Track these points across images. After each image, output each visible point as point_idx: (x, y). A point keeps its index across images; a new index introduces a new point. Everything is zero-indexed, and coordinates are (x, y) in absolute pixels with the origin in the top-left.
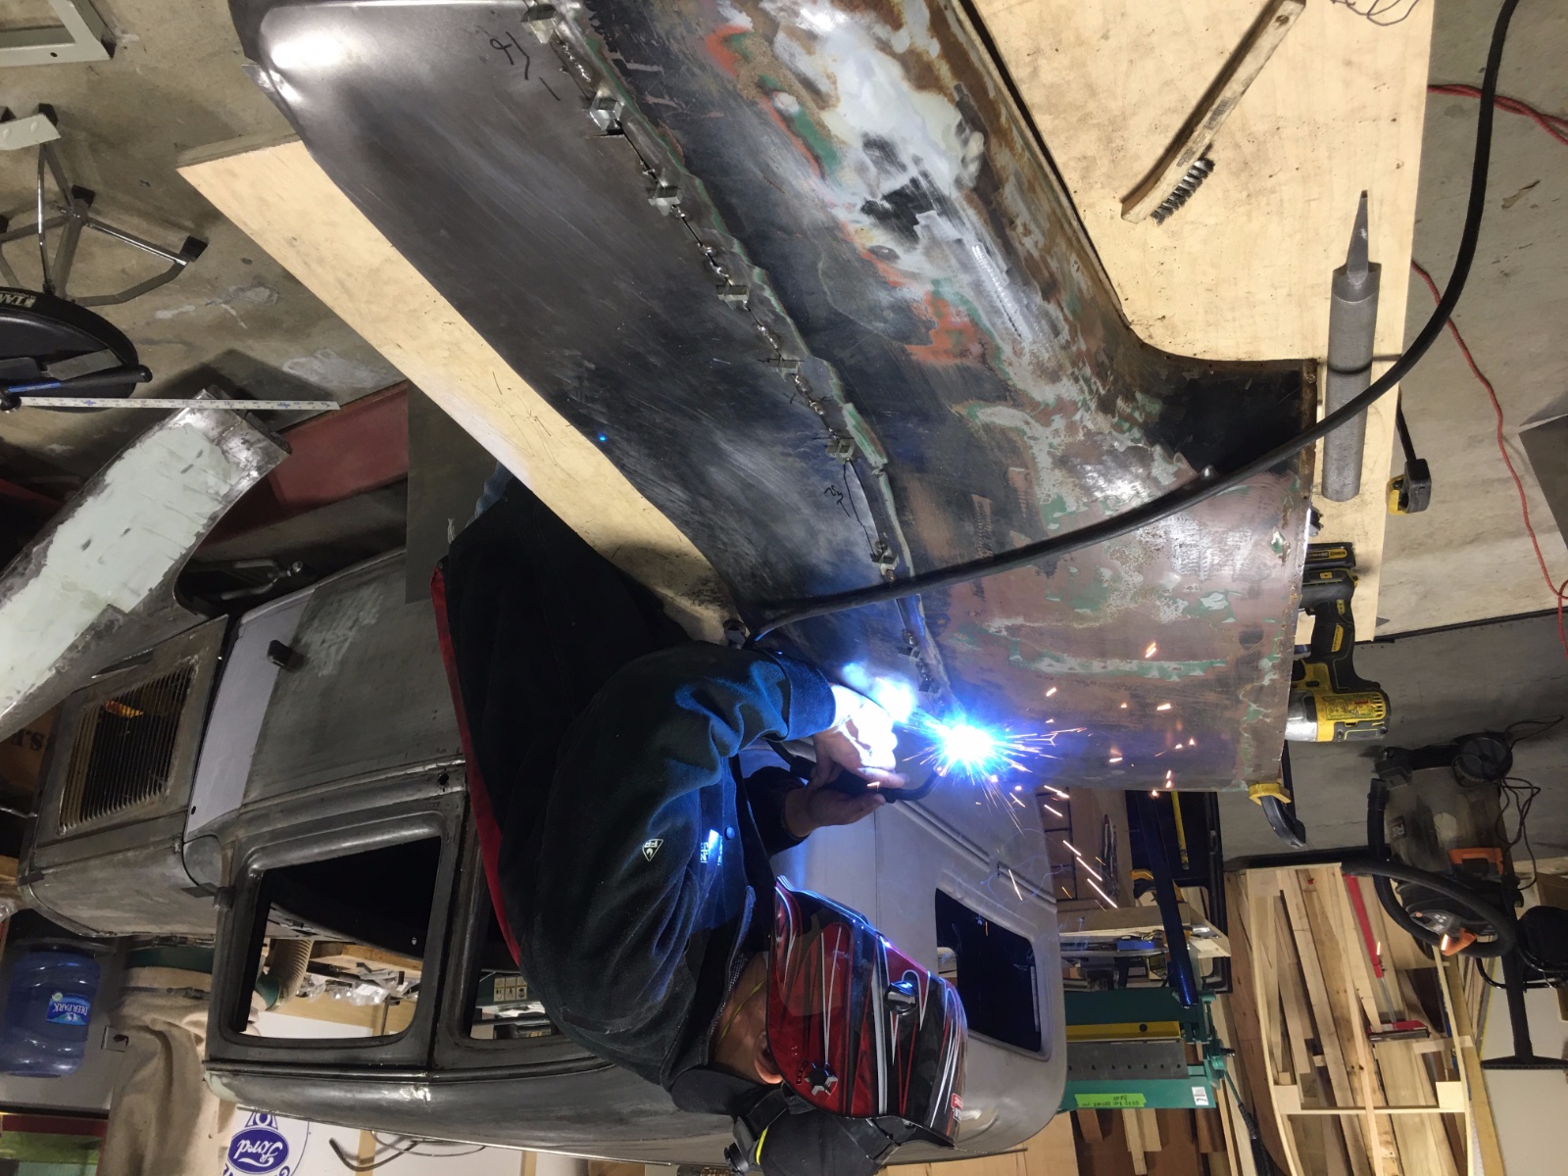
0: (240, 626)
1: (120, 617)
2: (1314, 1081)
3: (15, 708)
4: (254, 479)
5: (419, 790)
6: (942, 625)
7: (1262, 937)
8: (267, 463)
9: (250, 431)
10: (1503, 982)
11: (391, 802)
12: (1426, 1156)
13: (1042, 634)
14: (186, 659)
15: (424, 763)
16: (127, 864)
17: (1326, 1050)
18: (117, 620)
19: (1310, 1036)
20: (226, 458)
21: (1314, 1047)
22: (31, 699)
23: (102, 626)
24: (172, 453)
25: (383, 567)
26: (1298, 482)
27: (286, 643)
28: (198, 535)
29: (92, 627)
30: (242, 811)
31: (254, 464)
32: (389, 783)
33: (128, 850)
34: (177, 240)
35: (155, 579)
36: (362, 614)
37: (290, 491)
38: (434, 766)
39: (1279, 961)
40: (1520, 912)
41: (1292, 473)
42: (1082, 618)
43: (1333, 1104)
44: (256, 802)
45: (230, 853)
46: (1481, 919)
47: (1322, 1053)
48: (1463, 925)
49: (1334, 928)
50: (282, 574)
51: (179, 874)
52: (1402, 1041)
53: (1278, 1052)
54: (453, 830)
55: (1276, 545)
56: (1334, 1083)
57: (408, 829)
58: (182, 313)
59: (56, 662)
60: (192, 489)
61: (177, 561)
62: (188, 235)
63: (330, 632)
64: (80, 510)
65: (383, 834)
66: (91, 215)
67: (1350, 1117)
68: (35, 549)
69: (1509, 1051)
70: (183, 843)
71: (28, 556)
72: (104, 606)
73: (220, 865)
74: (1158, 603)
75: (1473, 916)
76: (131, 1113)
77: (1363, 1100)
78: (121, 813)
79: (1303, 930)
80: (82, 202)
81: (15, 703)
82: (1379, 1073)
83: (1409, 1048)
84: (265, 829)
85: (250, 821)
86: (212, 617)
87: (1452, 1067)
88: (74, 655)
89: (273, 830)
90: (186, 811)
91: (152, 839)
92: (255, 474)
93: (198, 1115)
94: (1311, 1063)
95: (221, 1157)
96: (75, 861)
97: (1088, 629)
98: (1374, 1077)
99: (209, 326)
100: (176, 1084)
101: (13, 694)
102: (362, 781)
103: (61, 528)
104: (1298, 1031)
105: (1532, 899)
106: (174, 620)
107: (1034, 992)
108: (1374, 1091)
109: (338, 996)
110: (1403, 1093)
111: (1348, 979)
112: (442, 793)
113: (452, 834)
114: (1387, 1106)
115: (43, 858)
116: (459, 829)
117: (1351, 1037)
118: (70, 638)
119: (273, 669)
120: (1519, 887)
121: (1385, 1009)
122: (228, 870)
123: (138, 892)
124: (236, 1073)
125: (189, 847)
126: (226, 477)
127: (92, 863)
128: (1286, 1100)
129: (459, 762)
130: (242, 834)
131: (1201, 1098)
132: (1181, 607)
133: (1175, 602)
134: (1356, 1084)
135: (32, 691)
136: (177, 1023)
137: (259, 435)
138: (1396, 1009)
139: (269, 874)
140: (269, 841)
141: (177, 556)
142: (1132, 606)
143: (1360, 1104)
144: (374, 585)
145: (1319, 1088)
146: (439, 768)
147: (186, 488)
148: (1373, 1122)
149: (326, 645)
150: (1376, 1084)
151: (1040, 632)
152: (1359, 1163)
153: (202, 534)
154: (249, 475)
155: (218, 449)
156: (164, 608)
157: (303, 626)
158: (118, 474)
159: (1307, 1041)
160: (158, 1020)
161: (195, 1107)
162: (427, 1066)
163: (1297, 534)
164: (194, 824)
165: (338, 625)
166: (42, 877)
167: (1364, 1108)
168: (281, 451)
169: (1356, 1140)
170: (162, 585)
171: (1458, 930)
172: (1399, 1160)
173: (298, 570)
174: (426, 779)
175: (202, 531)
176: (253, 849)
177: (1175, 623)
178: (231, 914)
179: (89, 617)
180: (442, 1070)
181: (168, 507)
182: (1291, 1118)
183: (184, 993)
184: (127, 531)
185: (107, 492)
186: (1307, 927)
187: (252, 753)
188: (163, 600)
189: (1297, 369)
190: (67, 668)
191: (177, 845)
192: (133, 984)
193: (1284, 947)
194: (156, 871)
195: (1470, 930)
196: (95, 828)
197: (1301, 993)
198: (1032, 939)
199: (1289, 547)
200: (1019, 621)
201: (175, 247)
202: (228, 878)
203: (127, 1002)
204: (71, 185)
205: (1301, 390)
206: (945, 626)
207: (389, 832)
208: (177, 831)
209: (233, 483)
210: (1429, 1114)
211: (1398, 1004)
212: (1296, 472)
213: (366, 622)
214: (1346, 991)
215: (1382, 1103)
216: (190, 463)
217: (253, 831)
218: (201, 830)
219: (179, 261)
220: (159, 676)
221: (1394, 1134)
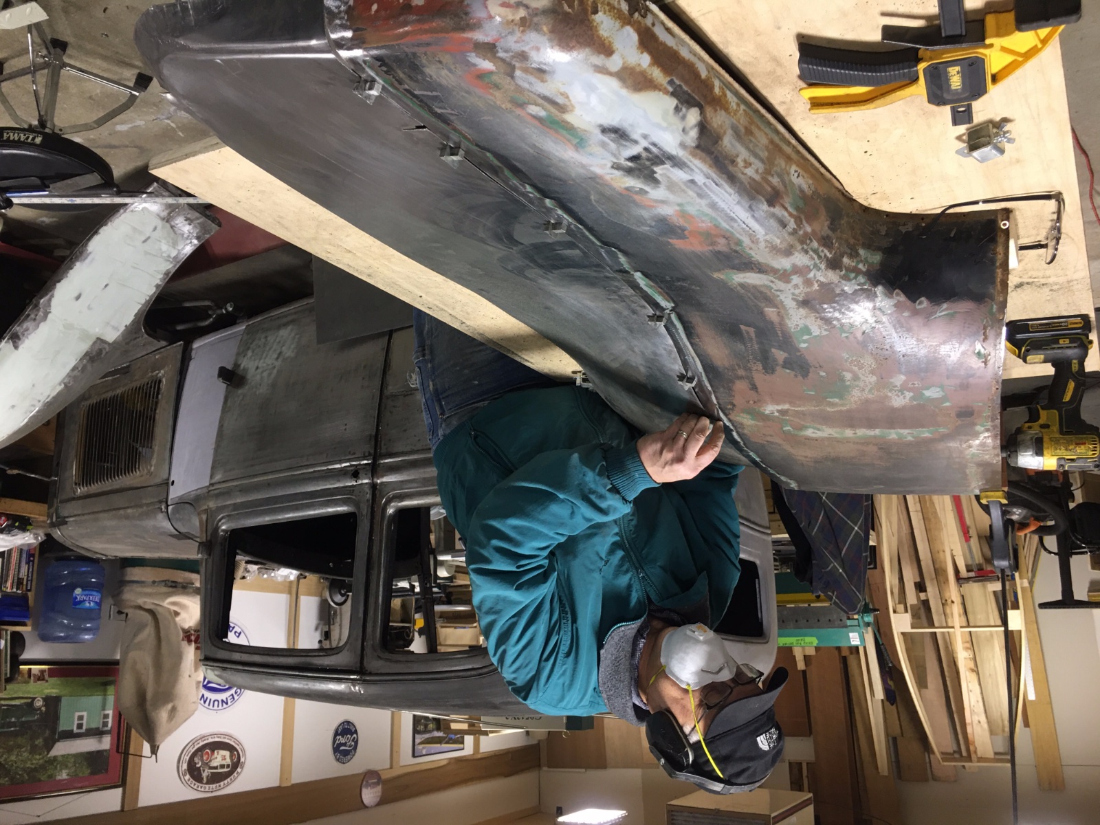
0: (192, 349)
1: (106, 346)
2: (919, 609)
3: (38, 412)
4: (195, 245)
5: (339, 481)
6: (730, 409)
7: (888, 517)
8: (204, 234)
9: (190, 211)
10: (1056, 551)
11: (318, 488)
12: (993, 657)
13: (804, 415)
14: (155, 373)
15: (340, 462)
16: (127, 517)
17: (929, 589)
18: (105, 348)
19: (918, 580)
20: (174, 230)
21: (920, 587)
22: (48, 405)
23: (94, 353)
24: (135, 229)
25: (295, 313)
26: (995, 307)
27: (229, 367)
28: (157, 286)
29: (87, 354)
30: (211, 488)
31: (195, 235)
32: (316, 475)
33: (128, 508)
34: (130, 75)
35: (129, 318)
36: (284, 348)
37: (218, 249)
38: (348, 464)
39: (899, 532)
40: (1072, 505)
41: (989, 301)
42: (833, 405)
43: (932, 625)
44: (219, 483)
45: (204, 517)
46: (1045, 512)
47: (925, 591)
48: (1033, 516)
49: (938, 510)
50: (219, 312)
51: (167, 525)
52: (980, 583)
53: (896, 591)
54: (365, 510)
55: (979, 354)
56: (933, 610)
57: (332, 507)
58: (137, 127)
59: (64, 379)
60: (150, 254)
61: (143, 305)
62: (138, 71)
63: (262, 361)
64: (71, 272)
65: (315, 510)
66: (66, 60)
67: (943, 633)
68: (42, 301)
69: (1058, 596)
70: (168, 506)
71: (37, 306)
72: (94, 339)
73: (198, 524)
74: (890, 394)
75: (1039, 510)
76: (135, 663)
77: (953, 621)
78: (119, 481)
79: (916, 511)
80: (58, 50)
81: (37, 409)
82: (964, 604)
83: (985, 587)
84: (229, 503)
85: (218, 496)
86: (171, 343)
87: (1013, 599)
88: (76, 372)
89: (235, 504)
90: (167, 484)
91: (144, 502)
92: (195, 242)
93: (180, 663)
94: (918, 597)
95: (197, 687)
96: (89, 514)
97: (837, 411)
98: (961, 607)
99: (155, 135)
100: (163, 644)
101: (36, 403)
102: (296, 473)
103: (58, 285)
104: (910, 577)
105: (1079, 497)
106: (144, 345)
107: (758, 596)
108: (960, 616)
109: (265, 576)
110: (979, 617)
111: (946, 543)
112: (355, 484)
113: (364, 512)
114: (968, 626)
115: (66, 510)
116: (370, 510)
117: (946, 580)
118: (72, 363)
119: (221, 387)
120: (1072, 489)
121: (970, 562)
122: (204, 529)
123: (136, 536)
124: (224, 669)
125: (173, 509)
126: (174, 244)
127: (101, 515)
128: (901, 623)
129: (365, 462)
130: (212, 504)
131: (855, 640)
132: (908, 397)
133: (902, 394)
134: (948, 611)
135: (48, 400)
136: (161, 604)
137: (197, 215)
138: (977, 562)
139: (234, 532)
140: (232, 511)
141: (143, 302)
142: (870, 396)
143: (950, 625)
144: (290, 328)
145: (923, 613)
146: (351, 466)
147: (146, 253)
148: (959, 636)
149: (259, 371)
150: (962, 611)
151: (803, 414)
152: (948, 661)
153: (160, 285)
154: (191, 243)
155: (168, 225)
156: (136, 339)
157: (241, 353)
158: (97, 245)
159: (915, 583)
160: (148, 602)
161: (179, 657)
162: (360, 671)
163: (995, 345)
164: (175, 493)
165: (267, 356)
166: (66, 523)
167: (953, 627)
168: (213, 225)
169: (947, 648)
170: (134, 322)
171: (1028, 519)
172: (975, 659)
173: (231, 309)
174: (343, 473)
175: (160, 283)
176: (221, 515)
177: (904, 407)
178: (210, 561)
179: (84, 347)
180: (370, 674)
181: (134, 268)
182: (903, 634)
183: (164, 584)
184: (106, 285)
185: (90, 258)
186: (919, 509)
187: (213, 447)
188: (136, 333)
189: (993, 217)
190: (71, 383)
191: (163, 507)
192: (128, 578)
193: (902, 522)
194: (149, 523)
195: (1037, 519)
196: (100, 491)
197: (913, 553)
198: (758, 562)
199: (989, 355)
200: (786, 407)
201: (129, 80)
202: (205, 535)
203: (125, 590)
204: (49, 37)
205: (996, 235)
206: (732, 409)
207: (319, 509)
208: (162, 497)
209: (180, 248)
210: (997, 631)
211: (978, 559)
212: (992, 299)
213: (287, 355)
214: (944, 551)
215: (965, 624)
216: (148, 235)
217: (220, 503)
218: (180, 497)
219: (133, 92)
220: (137, 384)
221: (972, 642)
